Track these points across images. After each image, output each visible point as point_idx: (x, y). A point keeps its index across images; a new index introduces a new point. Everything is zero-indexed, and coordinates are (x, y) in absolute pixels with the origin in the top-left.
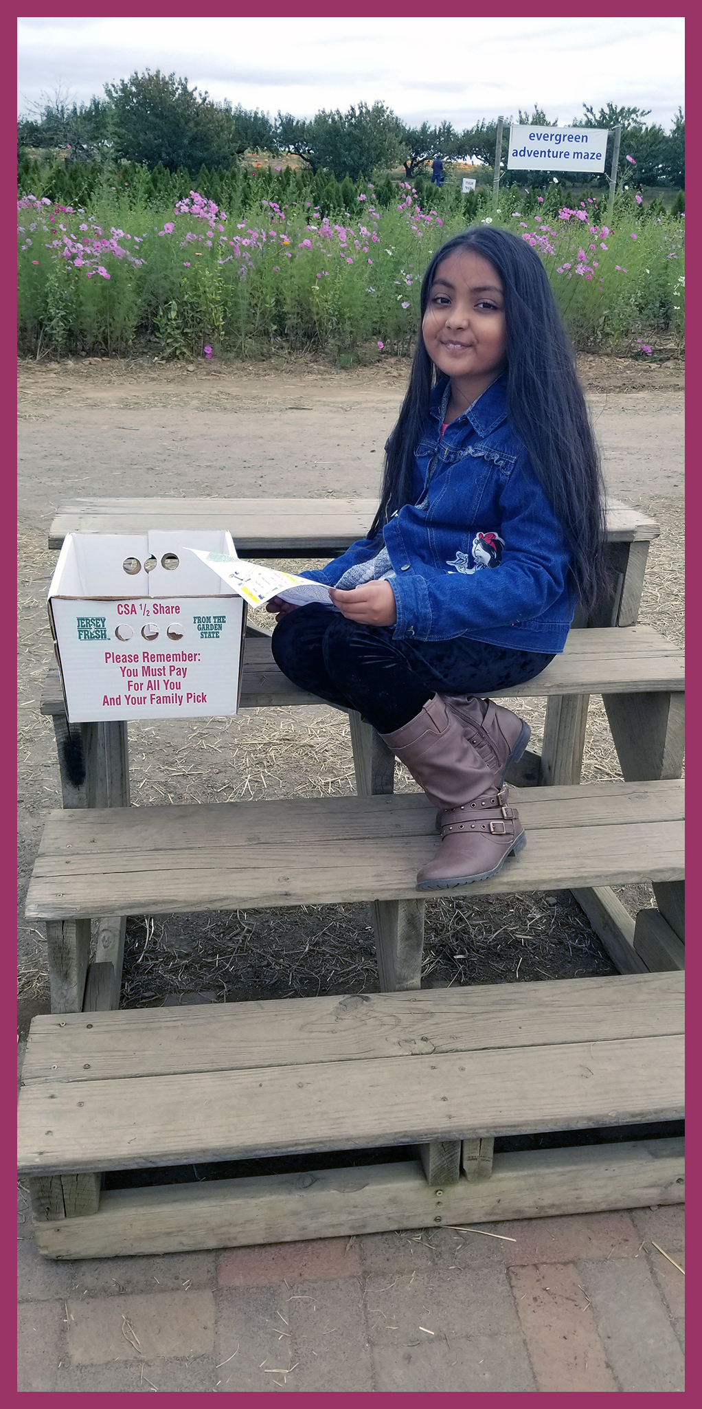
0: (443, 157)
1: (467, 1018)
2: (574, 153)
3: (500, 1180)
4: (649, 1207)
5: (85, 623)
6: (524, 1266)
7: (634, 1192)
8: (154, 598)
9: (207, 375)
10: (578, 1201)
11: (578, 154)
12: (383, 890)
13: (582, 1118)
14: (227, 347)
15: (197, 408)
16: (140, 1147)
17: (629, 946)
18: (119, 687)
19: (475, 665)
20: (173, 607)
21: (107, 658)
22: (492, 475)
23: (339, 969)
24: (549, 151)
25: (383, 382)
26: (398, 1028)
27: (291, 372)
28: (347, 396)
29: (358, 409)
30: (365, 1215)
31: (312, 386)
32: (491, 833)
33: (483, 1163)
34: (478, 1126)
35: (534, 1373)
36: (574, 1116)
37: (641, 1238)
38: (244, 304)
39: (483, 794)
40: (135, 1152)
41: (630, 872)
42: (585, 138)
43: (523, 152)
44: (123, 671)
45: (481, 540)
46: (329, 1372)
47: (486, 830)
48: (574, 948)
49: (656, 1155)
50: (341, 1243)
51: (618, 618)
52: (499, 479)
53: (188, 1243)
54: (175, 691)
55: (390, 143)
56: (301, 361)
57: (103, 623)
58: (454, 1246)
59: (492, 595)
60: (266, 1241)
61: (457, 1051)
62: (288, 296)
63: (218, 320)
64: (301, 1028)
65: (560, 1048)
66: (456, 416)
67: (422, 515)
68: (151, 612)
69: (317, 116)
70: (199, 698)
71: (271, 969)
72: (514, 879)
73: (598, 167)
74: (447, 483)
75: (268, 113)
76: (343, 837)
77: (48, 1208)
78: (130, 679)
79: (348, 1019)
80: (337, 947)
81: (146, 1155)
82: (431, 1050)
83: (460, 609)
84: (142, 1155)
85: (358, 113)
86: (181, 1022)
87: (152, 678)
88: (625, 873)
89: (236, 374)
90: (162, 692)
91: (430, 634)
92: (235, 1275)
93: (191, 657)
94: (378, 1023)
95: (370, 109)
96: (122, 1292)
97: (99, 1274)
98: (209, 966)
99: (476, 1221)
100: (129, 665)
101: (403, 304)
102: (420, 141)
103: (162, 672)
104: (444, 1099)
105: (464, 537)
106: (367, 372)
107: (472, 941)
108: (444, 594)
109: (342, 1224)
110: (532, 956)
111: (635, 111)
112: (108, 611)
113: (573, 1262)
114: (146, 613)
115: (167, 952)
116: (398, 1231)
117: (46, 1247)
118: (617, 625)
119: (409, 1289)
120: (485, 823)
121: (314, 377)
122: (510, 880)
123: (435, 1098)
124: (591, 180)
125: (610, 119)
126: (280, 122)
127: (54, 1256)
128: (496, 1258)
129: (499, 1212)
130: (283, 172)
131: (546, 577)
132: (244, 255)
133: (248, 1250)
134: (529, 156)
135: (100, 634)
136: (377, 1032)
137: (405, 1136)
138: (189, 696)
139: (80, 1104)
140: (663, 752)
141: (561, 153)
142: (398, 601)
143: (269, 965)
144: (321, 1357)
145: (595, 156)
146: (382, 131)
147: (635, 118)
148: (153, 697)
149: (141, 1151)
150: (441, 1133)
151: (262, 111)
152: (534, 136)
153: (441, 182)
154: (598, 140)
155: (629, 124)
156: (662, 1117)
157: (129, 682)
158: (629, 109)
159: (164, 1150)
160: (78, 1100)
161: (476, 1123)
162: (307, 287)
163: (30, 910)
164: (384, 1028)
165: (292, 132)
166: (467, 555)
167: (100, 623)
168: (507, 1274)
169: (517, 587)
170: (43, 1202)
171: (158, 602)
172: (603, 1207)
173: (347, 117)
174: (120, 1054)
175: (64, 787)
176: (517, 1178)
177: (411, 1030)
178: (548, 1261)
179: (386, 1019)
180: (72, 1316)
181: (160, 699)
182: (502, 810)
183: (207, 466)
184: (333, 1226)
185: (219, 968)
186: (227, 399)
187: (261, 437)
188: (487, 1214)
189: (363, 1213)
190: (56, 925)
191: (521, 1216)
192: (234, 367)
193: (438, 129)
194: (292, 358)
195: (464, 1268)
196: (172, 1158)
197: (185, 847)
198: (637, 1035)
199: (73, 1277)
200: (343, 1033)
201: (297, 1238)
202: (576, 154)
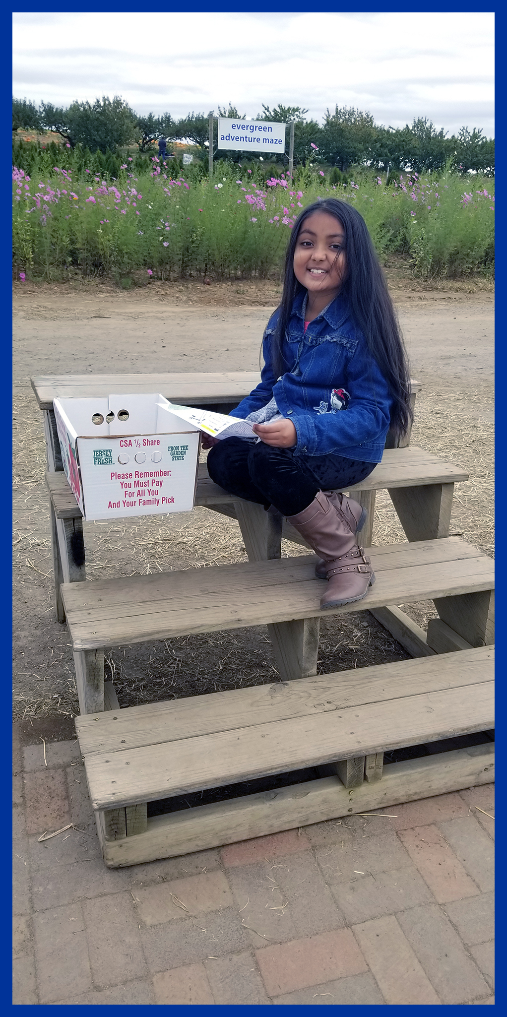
0: (166, 138)
1: (350, 688)
2: (264, 139)
3: (386, 780)
4: (469, 788)
5: (99, 454)
6: (405, 830)
7: (461, 780)
8: (143, 435)
9: (24, 293)
10: (429, 789)
11: (266, 140)
12: (297, 613)
13: (435, 734)
14: (38, 273)
15: (24, 318)
16: (176, 782)
17: (424, 644)
18: (119, 495)
19: (338, 471)
20: (155, 441)
21: (112, 476)
22: (342, 353)
23: (245, 677)
24: (246, 137)
25: (155, 298)
26: (311, 698)
27: (86, 291)
28: (132, 309)
29: (143, 317)
30: (308, 813)
31: (105, 302)
32: (359, 572)
33: (378, 770)
34: (377, 745)
35: (427, 886)
36: (430, 733)
37: (468, 805)
38: (47, 243)
39: (351, 549)
40: (174, 785)
41: (438, 591)
42: (270, 129)
43: (228, 138)
44: (122, 485)
45: (336, 394)
46: (308, 904)
47: (356, 570)
48: (385, 650)
49: (472, 755)
50: (294, 833)
51: (398, 443)
52: (347, 354)
53: (201, 844)
54: (155, 496)
55: (128, 127)
56: (92, 283)
57: (110, 453)
58: (362, 825)
59: (351, 426)
60: (249, 837)
61: (350, 707)
62: (80, 236)
63: (28, 254)
64: (252, 705)
65: (410, 698)
66: (313, 316)
67: (297, 379)
68: (142, 445)
69: (71, 106)
70: (170, 501)
71: (201, 681)
72: (373, 600)
73: (280, 149)
74: (313, 358)
75: (34, 102)
76: (261, 585)
77: (116, 832)
78: (126, 490)
79: (279, 697)
80: (240, 665)
81: (181, 786)
82: (335, 708)
83: (334, 435)
84: (179, 787)
85: (102, 104)
86: (175, 710)
87: (140, 489)
88: (435, 591)
89: (46, 292)
90: (147, 497)
91: (315, 451)
92: (233, 859)
93: (166, 473)
94: (297, 697)
95: (111, 101)
96: (164, 880)
97: (146, 872)
98: (159, 684)
99: (372, 808)
100: (126, 481)
101: (164, 244)
102: (148, 126)
103: (147, 484)
104: (352, 733)
105: (325, 392)
106: (143, 291)
107: (324, 653)
108: (324, 426)
109: (294, 820)
110: (362, 657)
111: (297, 110)
112: (114, 445)
113: (433, 824)
114: (138, 445)
115: (129, 679)
116: (326, 821)
117: (113, 859)
118: (398, 447)
119: (342, 852)
120: (355, 566)
121: (104, 295)
122: (370, 601)
123: (346, 733)
124: (271, 158)
125: (281, 115)
126: (43, 109)
127: (116, 865)
128: (388, 828)
129: (385, 801)
130: (50, 145)
131: (381, 414)
132: (44, 207)
133: (237, 845)
134: (233, 140)
135: (108, 460)
136: (299, 701)
137: (335, 756)
138: (164, 499)
139: (127, 763)
140: (438, 521)
141: (254, 139)
142: (298, 431)
143: (198, 679)
144: (301, 896)
145: (277, 142)
146: (121, 118)
147: (299, 114)
148: (141, 501)
149: (177, 784)
150: (356, 752)
151: (29, 100)
152: (235, 126)
153: (165, 156)
154: (279, 130)
155: (294, 119)
156: (478, 729)
157: (125, 492)
158: (294, 109)
159: (191, 782)
160: (125, 761)
161: (376, 743)
162: (93, 231)
163: (76, 644)
164: (302, 699)
165: (52, 116)
166: (327, 403)
167: (109, 453)
168: (397, 835)
169: (365, 421)
170: (113, 827)
171: (146, 438)
172: (444, 791)
173: (94, 107)
174: (142, 732)
175: (70, 567)
176: (395, 778)
177: (319, 698)
178: (419, 825)
179: (302, 694)
180: (137, 898)
181: (145, 502)
182: (363, 558)
183: (46, 359)
184: (289, 822)
185: (167, 685)
186: (45, 311)
187: (79, 338)
188: (378, 803)
189: (307, 811)
190: (91, 653)
191: (398, 803)
192: (43, 287)
193: (160, 117)
194: (86, 281)
195: (371, 836)
196: (197, 786)
197: (162, 598)
198: (452, 687)
199: (130, 877)
200: (279, 705)
201: (267, 833)
202: (265, 140)
